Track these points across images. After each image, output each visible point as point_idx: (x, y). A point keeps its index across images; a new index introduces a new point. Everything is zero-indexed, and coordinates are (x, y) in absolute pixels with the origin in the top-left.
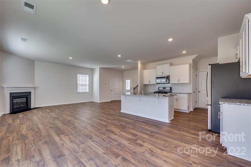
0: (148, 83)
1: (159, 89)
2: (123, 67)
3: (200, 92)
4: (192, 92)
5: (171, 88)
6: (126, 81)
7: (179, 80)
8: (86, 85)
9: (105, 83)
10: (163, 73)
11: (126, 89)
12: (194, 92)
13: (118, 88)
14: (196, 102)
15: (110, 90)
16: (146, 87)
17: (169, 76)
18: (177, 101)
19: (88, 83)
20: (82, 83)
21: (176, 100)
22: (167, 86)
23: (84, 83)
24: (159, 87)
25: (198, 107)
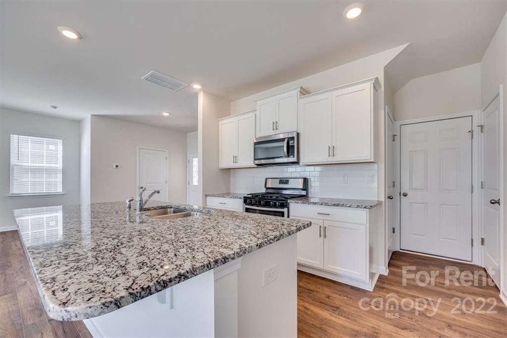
0: (231, 165)
1: (267, 186)
2: (166, 114)
3: (405, 195)
4: (382, 199)
5: (306, 181)
6: (194, 159)
7: (332, 151)
8: (50, 171)
9: (117, 166)
10: (275, 125)
11: (194, 184)
12: (389, 198)
13: (166, 182)
14: (394, 232)
15: (138, 186)
16: (231, 179)
17: (298, 134)
18: (325, 236)
19: (60, 165)
20: (33, 165)
21: (322, 234)
22: (294, 175)
23: (44, 165)
24: (266, 179)
25: (399, 250)
